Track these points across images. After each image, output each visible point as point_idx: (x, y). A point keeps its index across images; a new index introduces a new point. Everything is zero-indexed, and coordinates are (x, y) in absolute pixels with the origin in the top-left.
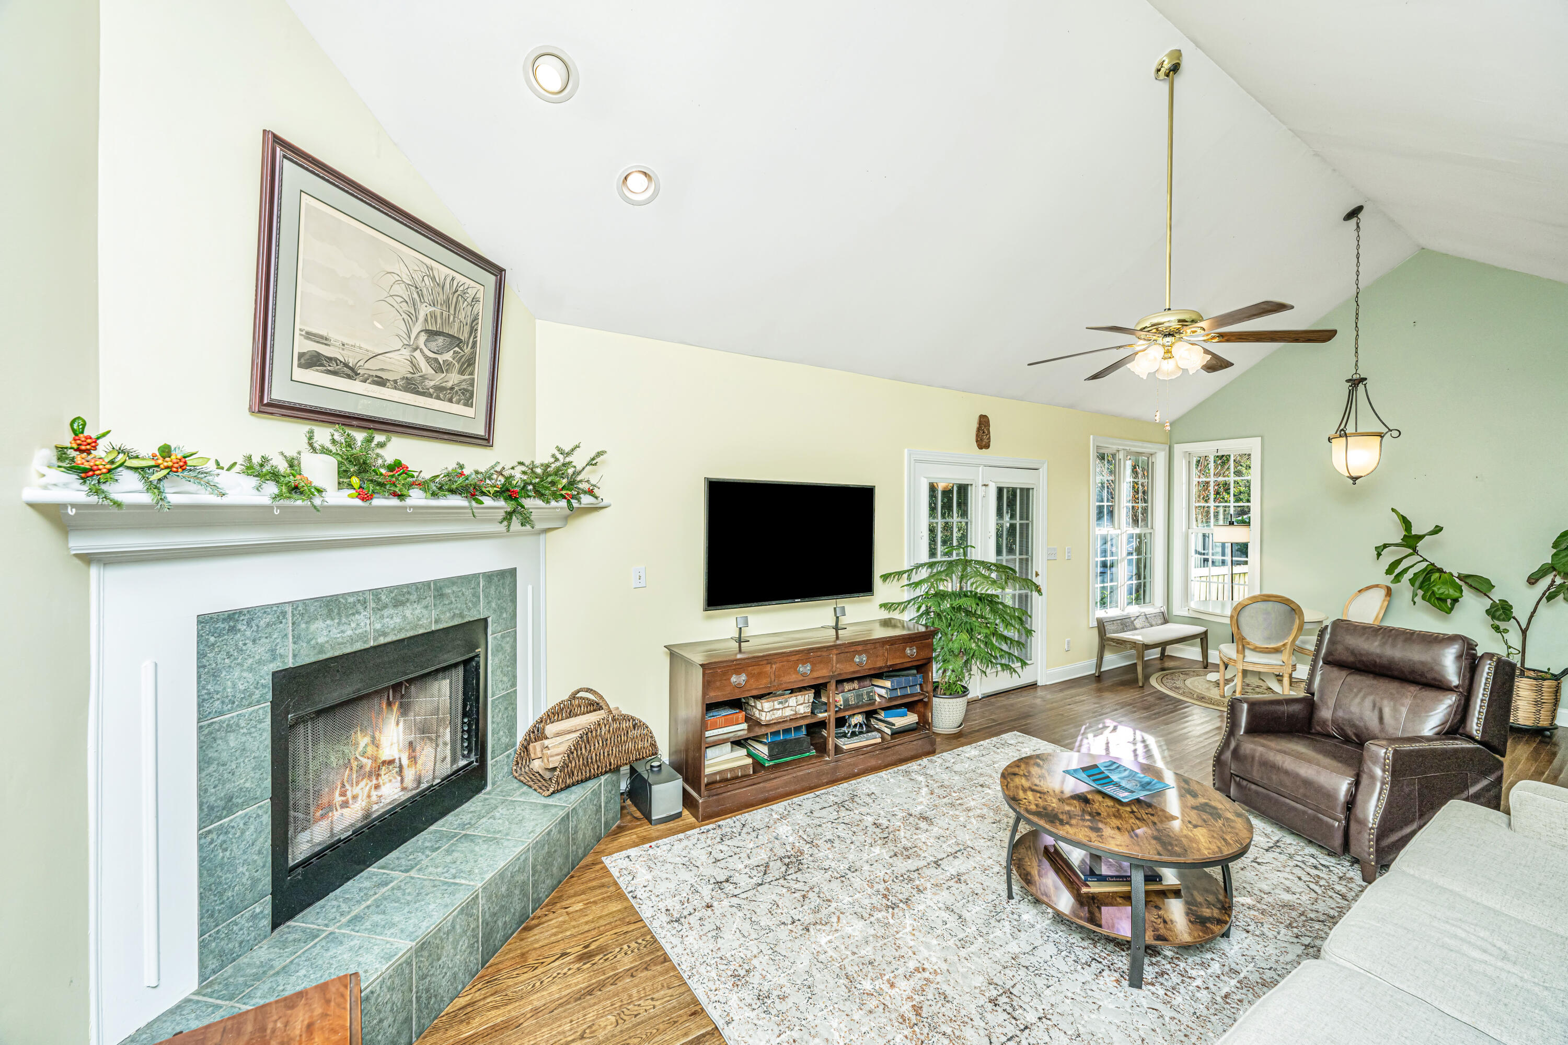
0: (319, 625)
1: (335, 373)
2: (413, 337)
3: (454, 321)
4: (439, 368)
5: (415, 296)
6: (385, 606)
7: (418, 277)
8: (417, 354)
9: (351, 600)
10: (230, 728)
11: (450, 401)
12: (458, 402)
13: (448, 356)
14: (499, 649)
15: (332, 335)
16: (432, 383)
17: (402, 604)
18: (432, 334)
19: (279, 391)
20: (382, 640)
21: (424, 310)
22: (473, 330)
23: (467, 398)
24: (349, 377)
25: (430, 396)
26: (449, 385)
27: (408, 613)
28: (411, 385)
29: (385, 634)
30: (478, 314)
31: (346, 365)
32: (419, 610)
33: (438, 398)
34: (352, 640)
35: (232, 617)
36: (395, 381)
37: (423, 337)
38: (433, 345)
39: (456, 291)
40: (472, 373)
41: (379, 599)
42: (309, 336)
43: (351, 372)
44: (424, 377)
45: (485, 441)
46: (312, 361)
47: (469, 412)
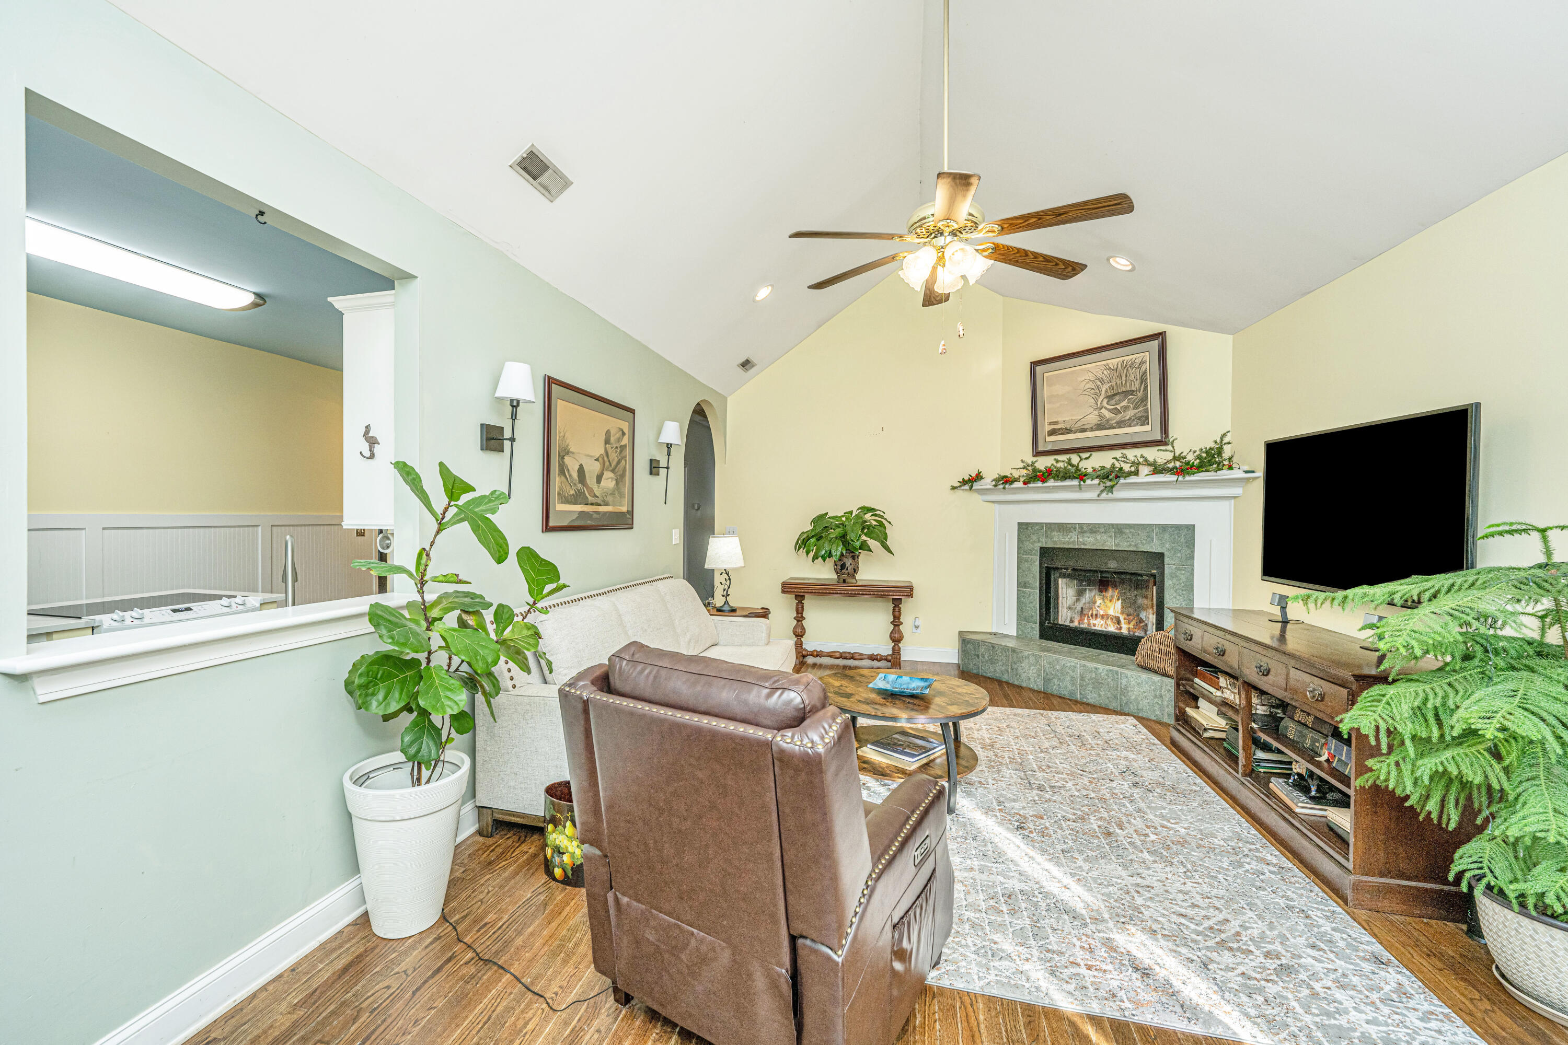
0: (1055, 533)
1: (1062, 434)
2: (1099, 403)
3: (1126, 383)
4: (1116, 412)
5: (1099, 383)
6: (1085, 532)
7: (1099, 375)
8: (1103, 411)
9: (1068, 526)
10: (1026, 561)
11: (1130, 426)
12: (1135, 426)
13: (1124, 403)
14: (1172, 576)
15: (1060, 419)
16: (1114, 421)
17: (1095, 532)
18: (1110, 397)
19: (1040, 449)
20: (1083, 547)
21: (1104, 388)
22: (1143, 379)
23: (1144, 420)
24: (1068, 433)
25: (1114, 428)
26: (1127, 418)
27: (1098, 537)
28: (1099, 427)
29: (1084, 544)
30: (1146, 370)
31: (1066, 429)
32: (1105, 537)
33: (1120, 427)
34: (1068, 543)
35: (1027, 524)
36: (1092, 428)
37: (1105, 401)
38: (1113, 402)
39: (1126, 366)
40: (1146, 405)
41: (1082, 528)
42: (1051, 424)
43: (1068, 431)
44: (1108, 420)
45: (1162, 442)
46: (1052, 433)
47: (1148, 428)
